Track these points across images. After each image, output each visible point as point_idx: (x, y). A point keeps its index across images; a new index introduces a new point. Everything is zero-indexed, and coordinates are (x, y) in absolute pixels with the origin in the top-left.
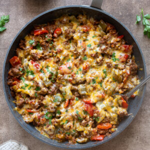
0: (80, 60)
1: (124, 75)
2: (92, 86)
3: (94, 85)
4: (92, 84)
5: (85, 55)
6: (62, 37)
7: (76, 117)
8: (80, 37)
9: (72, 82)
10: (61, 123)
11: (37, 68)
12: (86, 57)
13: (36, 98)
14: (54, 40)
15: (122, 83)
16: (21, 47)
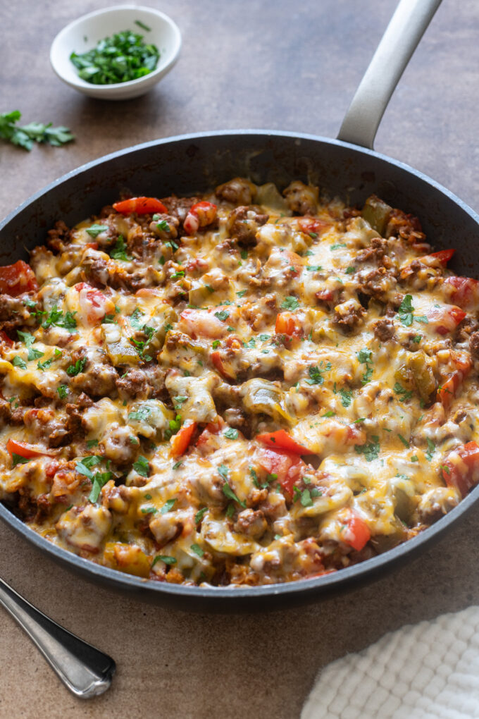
0: (271, 304)
1: (443, 370)
2: (306, 393)
3: (315, 389)
4: (304, 383)
5: (293, 293)
6: (214, 236)
7: (214, 488)
8: (284, 239)
9: (224, 365)
10: (144, 506)
11: (95, 304)
12: (294, 299)
13: (59, 405)
14: (185, 239)
15: (438, 405)
16: (53, 242)
